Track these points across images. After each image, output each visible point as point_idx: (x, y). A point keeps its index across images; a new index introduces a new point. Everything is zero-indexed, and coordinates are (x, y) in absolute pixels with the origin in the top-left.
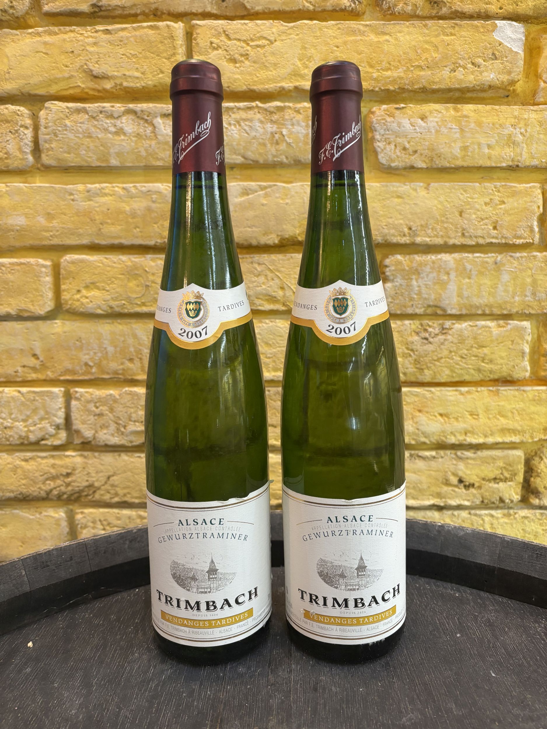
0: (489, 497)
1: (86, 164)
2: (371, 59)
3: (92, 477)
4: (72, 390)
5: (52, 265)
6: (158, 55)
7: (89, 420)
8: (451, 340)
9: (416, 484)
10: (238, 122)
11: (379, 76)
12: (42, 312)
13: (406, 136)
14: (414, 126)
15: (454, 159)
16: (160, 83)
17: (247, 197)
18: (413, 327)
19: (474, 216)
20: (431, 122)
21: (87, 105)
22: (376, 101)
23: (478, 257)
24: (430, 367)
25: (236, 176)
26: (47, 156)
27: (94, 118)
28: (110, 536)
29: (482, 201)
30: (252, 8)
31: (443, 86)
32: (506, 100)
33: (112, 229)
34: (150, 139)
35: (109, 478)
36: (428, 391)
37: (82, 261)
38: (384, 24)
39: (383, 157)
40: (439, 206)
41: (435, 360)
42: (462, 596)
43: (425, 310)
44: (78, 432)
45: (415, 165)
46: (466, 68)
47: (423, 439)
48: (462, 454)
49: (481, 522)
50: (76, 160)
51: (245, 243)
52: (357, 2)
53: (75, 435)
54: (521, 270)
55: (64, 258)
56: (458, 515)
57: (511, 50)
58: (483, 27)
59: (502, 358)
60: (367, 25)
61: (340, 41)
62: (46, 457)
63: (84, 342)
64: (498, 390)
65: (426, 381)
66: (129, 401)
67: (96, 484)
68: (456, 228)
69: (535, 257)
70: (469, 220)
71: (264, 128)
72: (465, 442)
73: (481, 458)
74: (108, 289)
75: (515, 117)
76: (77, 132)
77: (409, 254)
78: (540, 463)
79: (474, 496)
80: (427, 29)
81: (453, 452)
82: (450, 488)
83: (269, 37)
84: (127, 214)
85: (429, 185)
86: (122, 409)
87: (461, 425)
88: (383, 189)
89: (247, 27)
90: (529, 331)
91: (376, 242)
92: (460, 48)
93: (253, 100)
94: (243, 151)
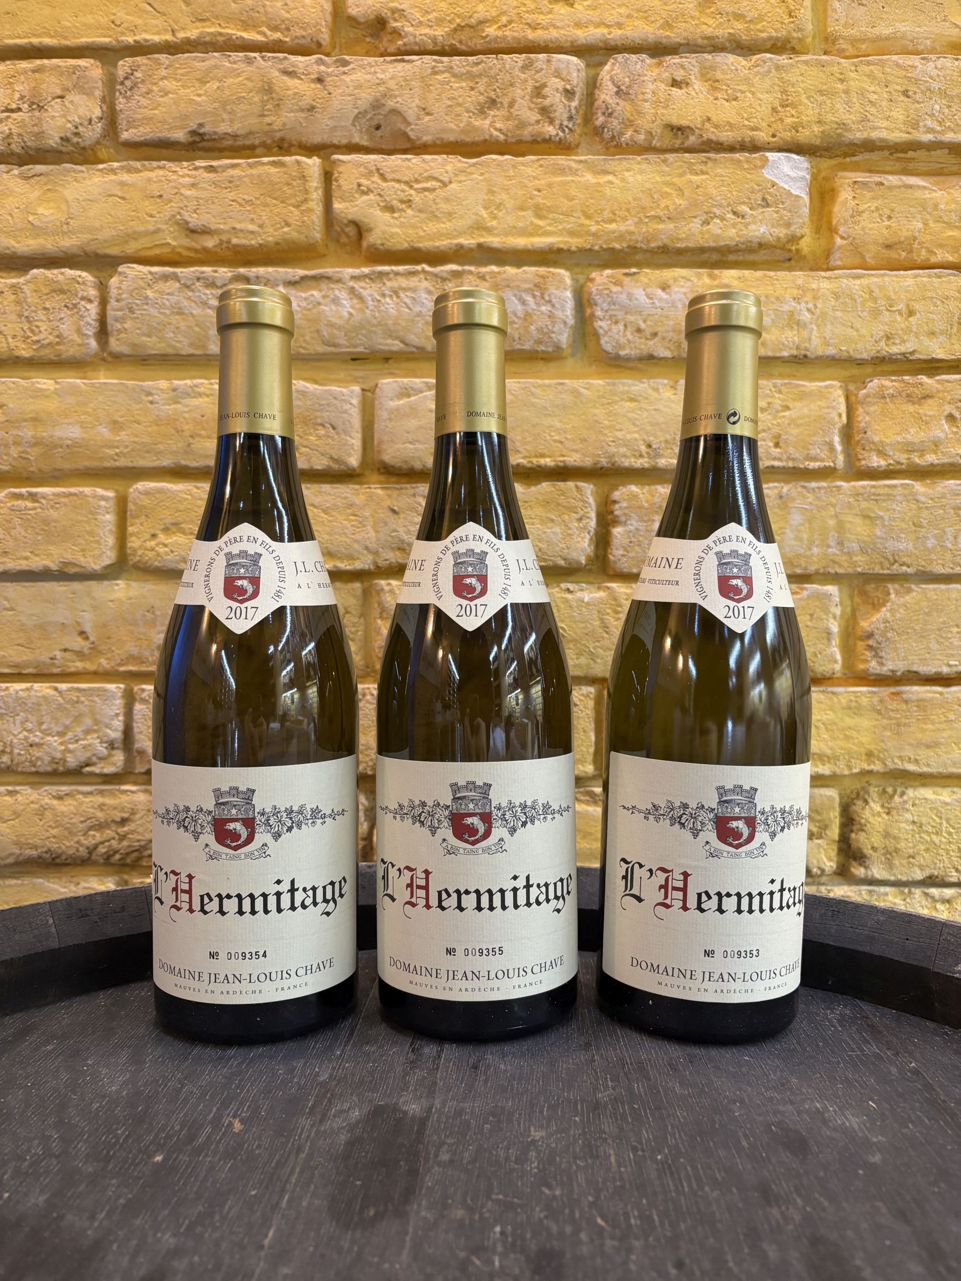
1: (171, 351)
2: (588, 206)
4: (136, 689)
5: (116, 497)
6: (283, 202)
10: (396, 293)
11: (598, 230)
12: (96, 566)
13: (640, 313)
14: (651, 299)
16: (285, 240)
17: (407, 400)
20: (676, 293)
21: (178, 270)
22: (598, 266)
25: (392, 371)
26: (118, 340)
27: (188, 287)
30: (418, 139)
31: (691, 245)
32: (787, 265)
33: (208, 444)
37: (161, 491)
38: (605, 160)
39: (607, 342)
44: (142, 753)
45: (655, 354)
46: (724, 219)
50: (158, 345)
51: (405, 466)
52: (567, 130)
53: (138, 758)
54: (819, 508)
55: (134, 487)
57: (789, 193)
58: (747, 162)
60: (581, 162)
61: (543, 182)
62: (91, 793)
63: (158, 613)
69: (839, 488)
75: (799, 288)
76: (163, 306)
77: (649, 485)
78: (863, 808)
80: (667, 166)
83: (441, 178)
85: (677, 382)
88: (608, 388)
89: (410, 164)
90: (838, 599)
91: (599, 466)
92: (714, 192)
93: (417, 262)
94: (402, 333)
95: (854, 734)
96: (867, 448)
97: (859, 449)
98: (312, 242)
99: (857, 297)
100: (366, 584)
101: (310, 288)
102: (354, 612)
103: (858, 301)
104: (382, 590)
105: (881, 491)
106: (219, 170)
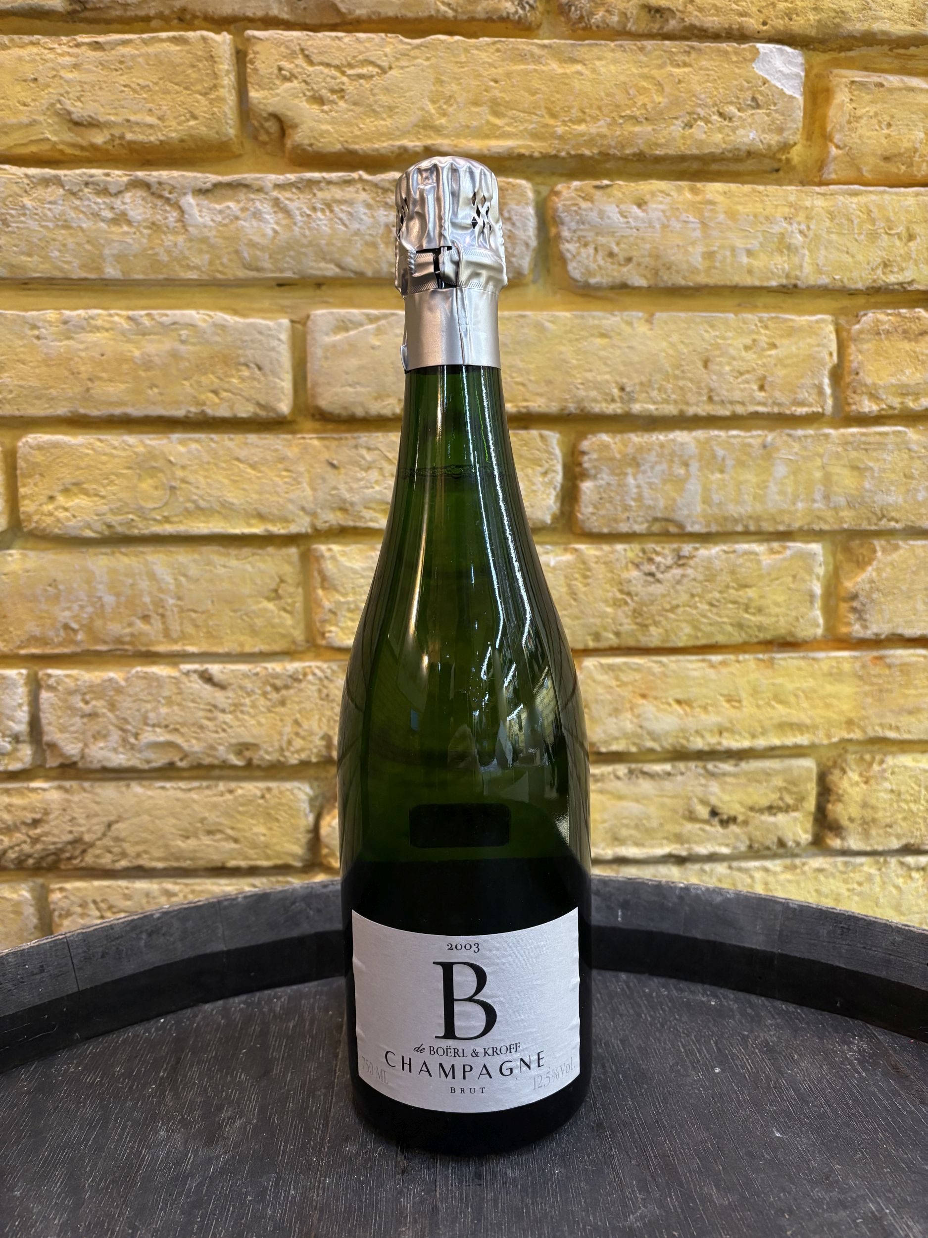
0: (760, 839)
1: (60, 275)
2: (553, 102)
3: (80, 825)
4: (41, 674)
5: (2, 452)
6: (186, 88)
7: (72, 725)
8: (692, 576)
9: (641, 820)
10: (329, 206)
11: (565, 132)
13: (613, 234)
14: (625, 217)
15: (692, 272)
16: (191, 136)
17: (345, 335)
18: (630, 554)
19: (727, 368)
20: (654, 210)
21: (61, 173)
22: (562, 175)
23: (734, 437)
24: (659, 622)
25: (326, 299)
27: (74, 194)
28: (112, 927)
29: (740, 342)
30: (350, 13)
31: (671, 152)
32: (775, 176)
33: (111, 389)
34: (175, 232)
35: (109, 825)
36: (656, 662)
37: (56, 445)
38: (572, 45)
39: (575, 268)
40: (671, 352)
41: (667, 611)
42: (721, 1005)
43: (650, 527)
44: (53, 746)
45: (629, 283)
46: (710, 122)
47: (650, 744)
48: (715, 766)
49: (749, 880)
50: (41, 266)
51: (344, 413)
52: (527, 7)
53: (48, 753)
54: (806, 459)
55: (24, 440)
56: (712, 871)
57: (782, 93)
58: (736, 53)
59: (777, 604)
60: (544, 46)
61: (500, 71)
63: (61, 587)
64: (773, 659)
65: (652, 645)
66: (142, 690)
67: (87, 838)
68: (699, 388)
69: (827, 436)
70: (720, 374)
71: (373, 217)
72: (719, 748)
73: (746, 773)
74: (103, 493)
75: (791, 205)
76: (44, 218)
77: (622, 432)
78: (841, 778)
79: (737, 837)
80: (645, 55)
81: (700, 764)
82: (698, 826)
83: (379, 62)
84: (135, 363)
85: (652, 315)
86: (130, 705)
87: (712, 719)
88: (576, 321)
89: (341, 44)
90: (821, 559)
91: (566, 412)
92: (699, 88)
93: (353, 167)
94: (337, 256)
95: (835, 702)
96: (859, 391)
97: (849, 393)
98: (224, 139)
99: (853, 217)
100: (302, 548)
101: (224, 198)
102: (290, 581)
103: (856, 222)
104: (322, 556)
105: (871, 439)
106: (106, 47)
